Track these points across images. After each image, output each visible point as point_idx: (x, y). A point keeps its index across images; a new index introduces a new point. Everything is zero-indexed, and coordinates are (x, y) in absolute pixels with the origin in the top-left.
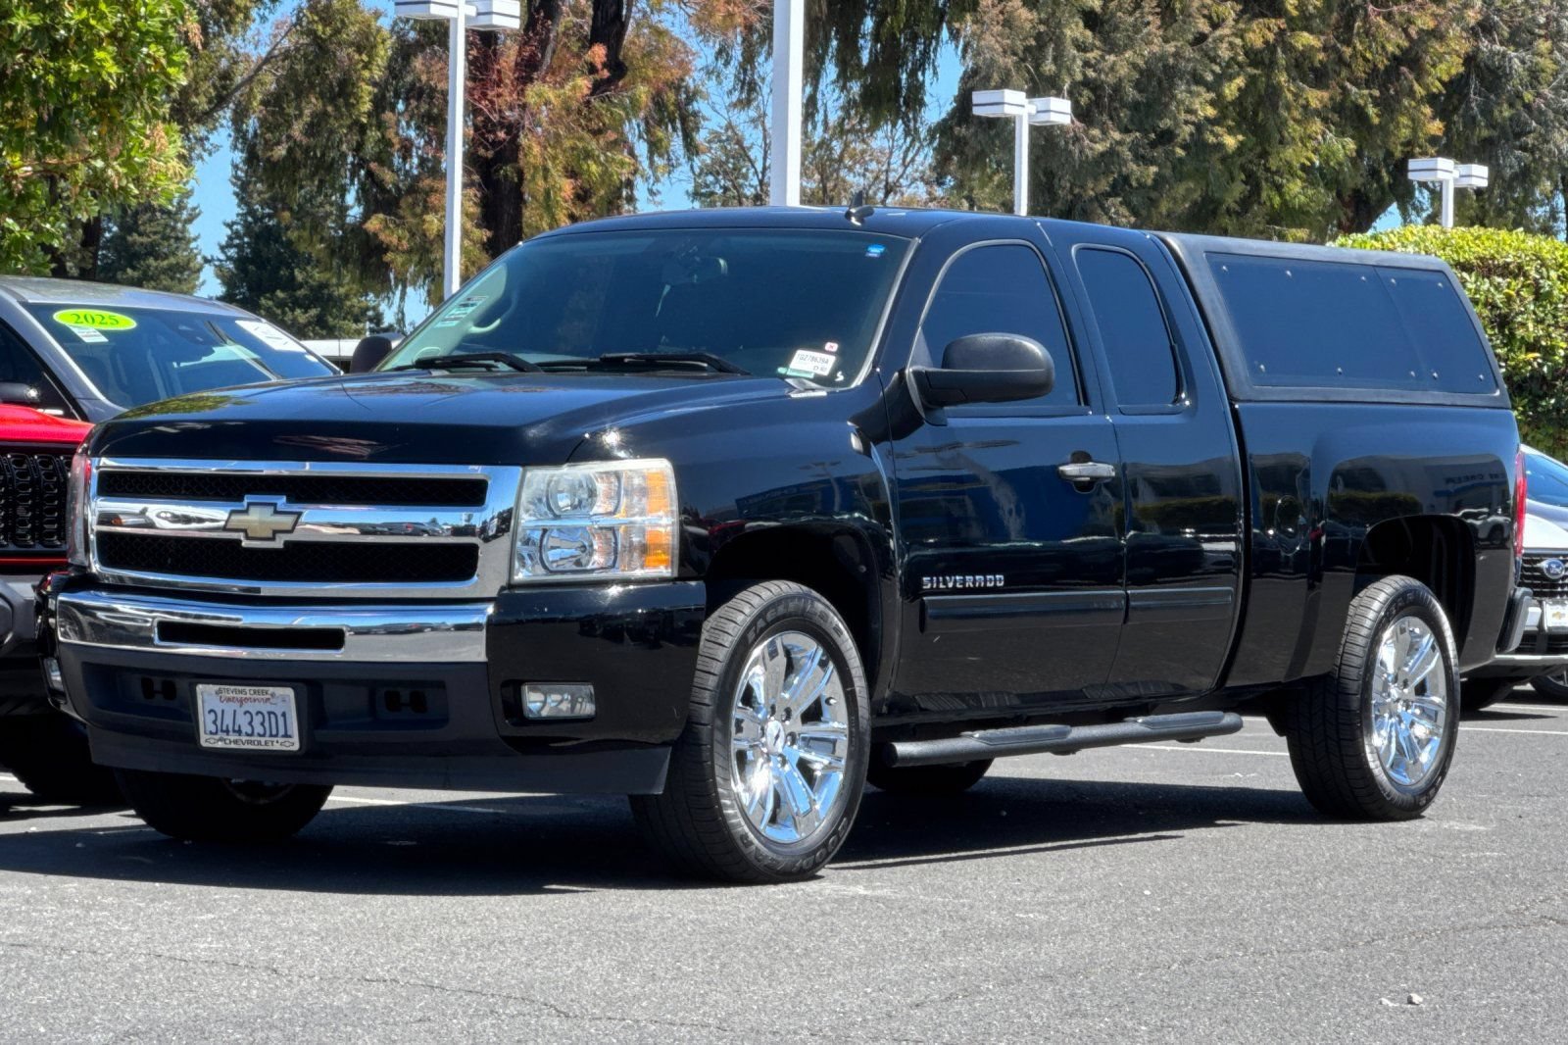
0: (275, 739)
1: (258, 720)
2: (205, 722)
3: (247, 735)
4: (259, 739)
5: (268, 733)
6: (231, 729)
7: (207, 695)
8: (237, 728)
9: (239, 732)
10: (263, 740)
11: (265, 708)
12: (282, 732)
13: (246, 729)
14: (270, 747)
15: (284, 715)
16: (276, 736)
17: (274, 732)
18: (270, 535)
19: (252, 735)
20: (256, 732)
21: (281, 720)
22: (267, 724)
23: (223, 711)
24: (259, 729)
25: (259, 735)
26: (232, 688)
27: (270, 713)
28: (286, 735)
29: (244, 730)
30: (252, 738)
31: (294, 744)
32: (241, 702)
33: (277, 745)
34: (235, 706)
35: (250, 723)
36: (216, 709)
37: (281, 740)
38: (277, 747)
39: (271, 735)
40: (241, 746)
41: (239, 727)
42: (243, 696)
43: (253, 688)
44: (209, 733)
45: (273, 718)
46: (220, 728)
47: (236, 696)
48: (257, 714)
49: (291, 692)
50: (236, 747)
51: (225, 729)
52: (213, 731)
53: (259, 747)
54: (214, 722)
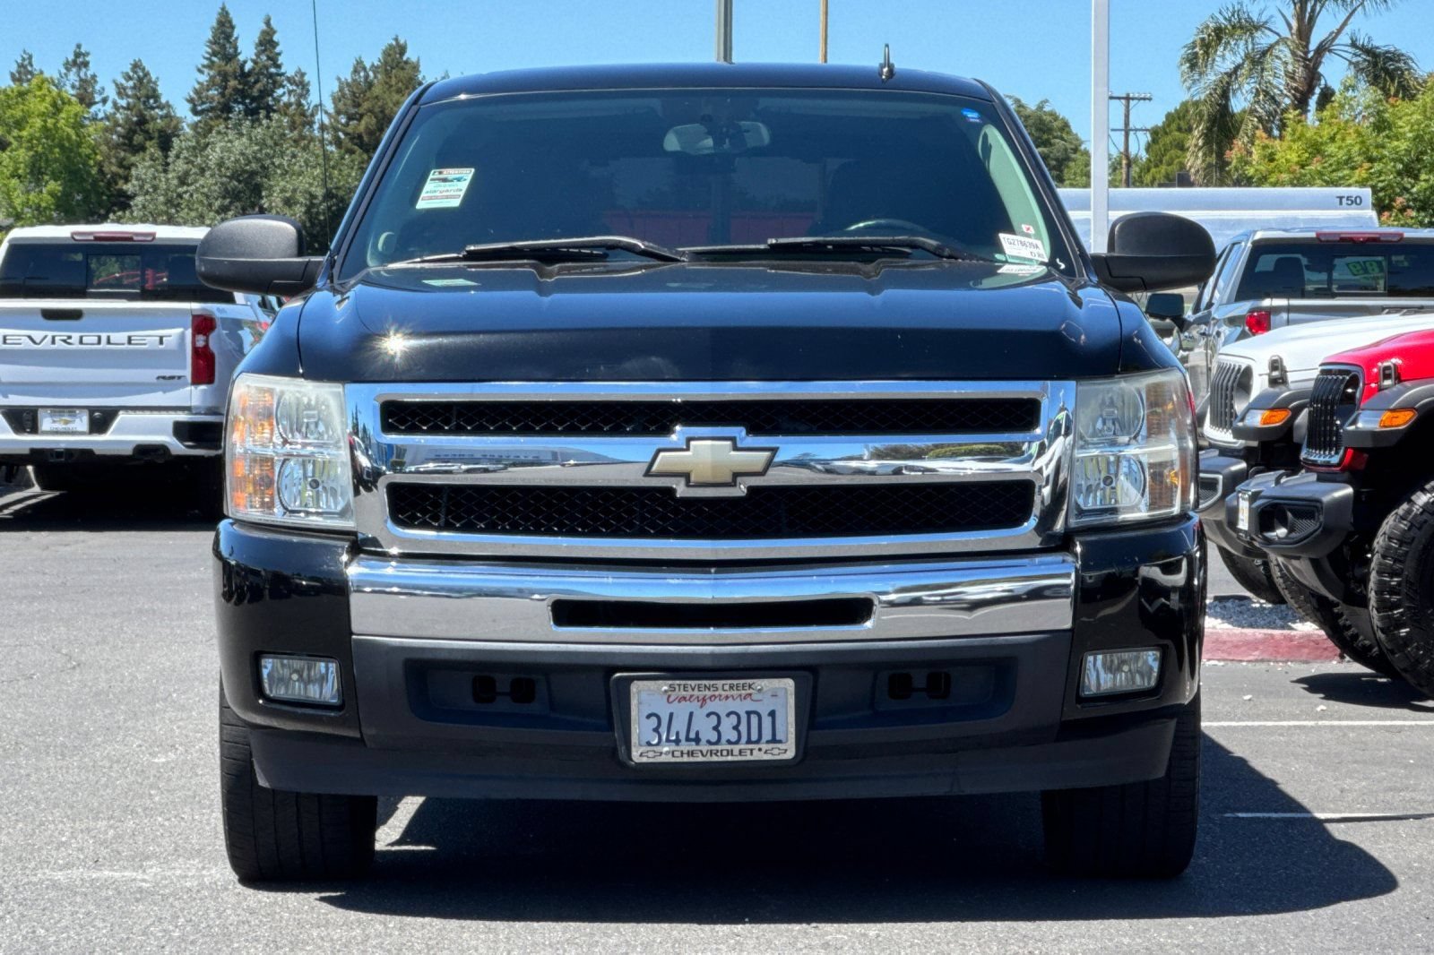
0: (756, 747)
1: (728, 723)
2: (640, 729)
3: (709, 742)
4: (729, 747)
5: (744, 738)
6: (682, 737)
7: (646, 697)
8: (692, 735)
9: (697, 740)
10: (736, 748)
11: (742, 707)
12: (767, 735)
13: (708, 735)
14: (749, 758)
15: (772, 714)
16: (758, 742)
17: (754, 737)
18: (729, 479)
19: (718, 742)
20: (724, 739)
21: (767, 722)
22: (743, 728)
23: (671, 715)
24: (730, 735)
25: (729, 742)
26: (693, 683)
27: (749, 713)
28: (774, 740)
29: (703, 738)
30: (719, 747)
31: (788, 751)
32: (705, 701)
33: (761, 753)
34: (693, 706)
35: (716, 729)
36: (659, 714)
37: (764, 747)
38: (757, 756)
39: (749, 741)
40: (700, 759)
41: (697, 733)
42: (708, 693)
43: (729, 682)
44: (649, 744)
45: (754, 719)
46: (664, 737)
47: (701, 694)
48: (728, 715)
49: (789, 684)
50: (692, 759)
51: (673, 738)
52: (656, 741)
53: (730, 758)
54: (656, 730)
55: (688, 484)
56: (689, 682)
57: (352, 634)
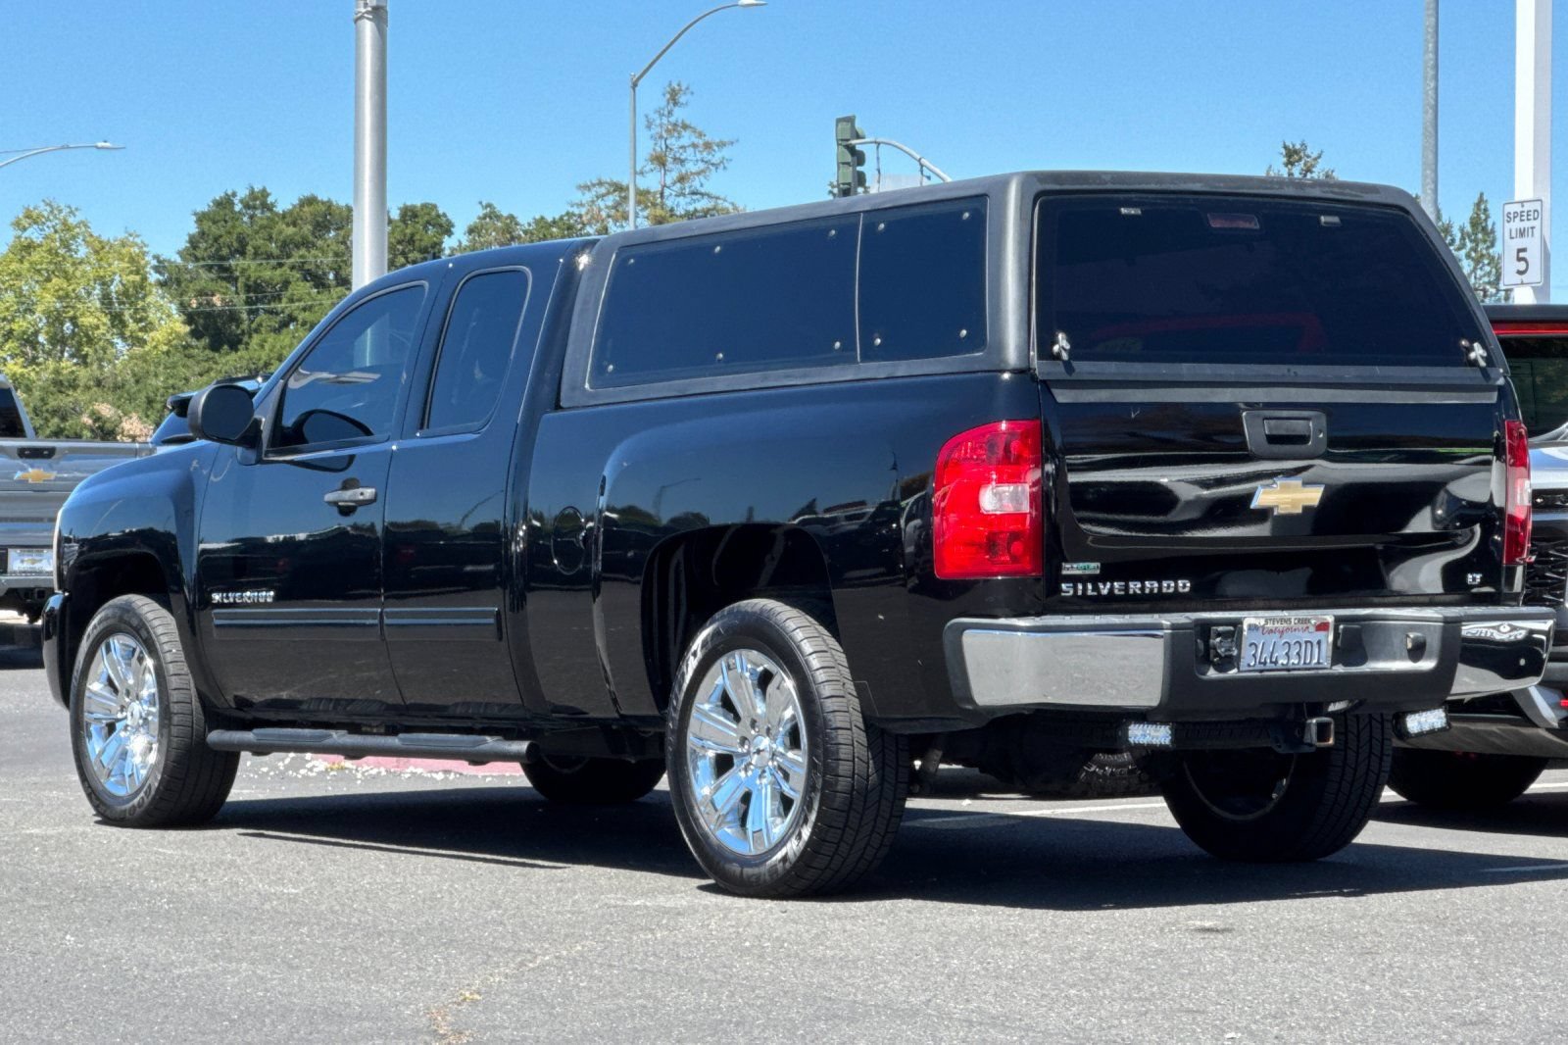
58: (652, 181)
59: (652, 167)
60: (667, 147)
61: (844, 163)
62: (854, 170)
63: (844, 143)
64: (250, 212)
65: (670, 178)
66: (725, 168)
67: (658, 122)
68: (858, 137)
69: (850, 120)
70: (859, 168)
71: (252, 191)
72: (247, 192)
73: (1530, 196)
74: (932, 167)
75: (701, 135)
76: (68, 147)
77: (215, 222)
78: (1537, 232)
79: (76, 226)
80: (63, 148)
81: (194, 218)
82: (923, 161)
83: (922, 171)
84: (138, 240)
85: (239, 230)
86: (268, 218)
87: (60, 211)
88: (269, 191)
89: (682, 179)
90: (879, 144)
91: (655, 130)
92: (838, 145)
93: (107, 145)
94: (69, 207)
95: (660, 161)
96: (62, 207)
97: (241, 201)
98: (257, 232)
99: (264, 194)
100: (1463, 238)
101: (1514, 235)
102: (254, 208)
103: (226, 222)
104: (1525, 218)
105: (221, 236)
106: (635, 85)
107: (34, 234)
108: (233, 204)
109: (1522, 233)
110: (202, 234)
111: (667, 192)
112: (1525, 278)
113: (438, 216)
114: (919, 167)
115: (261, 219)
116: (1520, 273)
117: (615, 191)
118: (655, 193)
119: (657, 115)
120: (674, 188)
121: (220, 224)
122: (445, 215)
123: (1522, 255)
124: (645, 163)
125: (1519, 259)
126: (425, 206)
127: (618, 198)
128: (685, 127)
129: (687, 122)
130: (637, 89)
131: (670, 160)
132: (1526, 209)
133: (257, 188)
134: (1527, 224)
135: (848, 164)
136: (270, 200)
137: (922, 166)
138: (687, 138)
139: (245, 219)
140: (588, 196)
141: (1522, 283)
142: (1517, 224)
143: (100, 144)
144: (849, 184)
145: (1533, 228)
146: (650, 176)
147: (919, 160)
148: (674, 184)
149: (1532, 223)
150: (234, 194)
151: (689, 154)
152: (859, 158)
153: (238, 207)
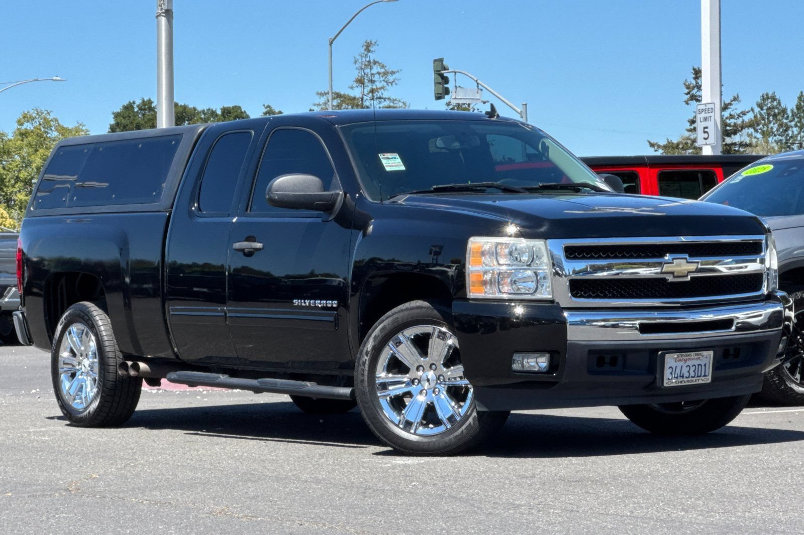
0: (700, 378)
1: (692, 369)
2: (667, 373)
3: (687, 377)
4: (693, 379)
5: (697, 375)
6: (679, 376)
7: (670, 360)
8: (682, 375)
9: (683, 377)
10: (694, 379)
11: (696, 362)
12: (703, 374)
13: (686, 374)
14: (698, 383)
15: (705, 365)
16: (700, 376)
17: (699, 375)
18: (686, 274)
19: (688, 377)
20: (691, 376)
21: (703, 367)
22: (696, 371)
23: (676, 367)
24: (692, 374)
26: (685, 354)
27: (699, 365)
28: (705, 376)
29: (685, 375)
30: (689, 379)
31: (708, 379)
32: (686, 361)
34: (682, 363)
35: (689, 372)
36: (673, 367)
37: (702, 378)
38: (701, 382)
39: (698, 377)
40: (684, 384)
41: (683, 374)
42: (688, 357)
43: (695, 353)
44: (669, 379)
45: (700, 367)
46: (673, 376)
47: (685, 358)
48: (693, 366)
49: (711, 353)
50: (681, 384)
51: (676, 376)
52: (671, 378)
53: (692, 383)
54: (671, 373)
55: (674, 277)
56: (682, 354)
57: (567, 341)
58: (357, 93)
59: (357, 85)
60: (364, 74)
61: (437, 83)
62: (443, 86)
63: (438, 73)
64: (143, 112)
65: (367, 90)
66: (396, 84)
67: (360, 60)
68: (445, 69)
69: (441, 60)
70: (446, 86)
71: (143, 101)
72: (141, 101)
73: (710, 102)
74: (483, 84)
75: (383, 67)
76: (38, 80)
77: (124, 118)
78: (712, 119)
79: (51, 121)
80: (35, 80)
81: (113, 116)
82: (478, 81)
83: (478, 87)
84: (84, 128)
85: (137, 121)
86: (152, 115)
87: (42, 113)
88: (152, 100)
89: (372, 91)
90: (455, 73)
91: (358, 65)
92: (435, 73)
93: (58, 78)
94: (47, 111)
95: (360, 82)
96: (43, 111)
97: (138, 106)
98: (146, 123)
99: (150, 102)
100: (793, 115)
101: (702, 120)
102: (145, 110)
103: (130, 117)
104: (707, 112)
105: (127, 125)
106: (331, 43)
107: (28, 126)
108: (133, 108)
109: (706, 119)
110: (118, 124)
111: (365, 98)
112: (708, 141)
113: (242, 113)
114: (476, 85)
115: (149, 115)
116: (705, 139)
117: (337, 97)
118: (359, 98)
119: (360, 57)
120: (369, 96)
121: (127, 119)
122: (245, 112)
123: (706, 130)
124: (352, 83)
125: (705, 132)
126: (235, 107)
127: (339, 101)
128: (375, 63)
129: (376, 60)
130: (332, 45)
131: (366, 81)
132: (707, 108)
133: (146, 99)
134: (707, 115)
135: (440, 83)
136: (153, 105)
137: (478, 84)
138: (376, 69)
139: (140, 116)
140: (323, 100)
141: (706, 144)
142: (703, 115)
143: (54, 78)
144: (441, 94)
145: (710, 117)
146: (356, 89)
147: (477, 81)
148: (368, 94)
149: (710, 114)
150: (134, 103)
151: (376, 78)
152: (446, 80)
153: (136, 110)
